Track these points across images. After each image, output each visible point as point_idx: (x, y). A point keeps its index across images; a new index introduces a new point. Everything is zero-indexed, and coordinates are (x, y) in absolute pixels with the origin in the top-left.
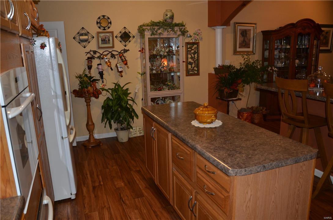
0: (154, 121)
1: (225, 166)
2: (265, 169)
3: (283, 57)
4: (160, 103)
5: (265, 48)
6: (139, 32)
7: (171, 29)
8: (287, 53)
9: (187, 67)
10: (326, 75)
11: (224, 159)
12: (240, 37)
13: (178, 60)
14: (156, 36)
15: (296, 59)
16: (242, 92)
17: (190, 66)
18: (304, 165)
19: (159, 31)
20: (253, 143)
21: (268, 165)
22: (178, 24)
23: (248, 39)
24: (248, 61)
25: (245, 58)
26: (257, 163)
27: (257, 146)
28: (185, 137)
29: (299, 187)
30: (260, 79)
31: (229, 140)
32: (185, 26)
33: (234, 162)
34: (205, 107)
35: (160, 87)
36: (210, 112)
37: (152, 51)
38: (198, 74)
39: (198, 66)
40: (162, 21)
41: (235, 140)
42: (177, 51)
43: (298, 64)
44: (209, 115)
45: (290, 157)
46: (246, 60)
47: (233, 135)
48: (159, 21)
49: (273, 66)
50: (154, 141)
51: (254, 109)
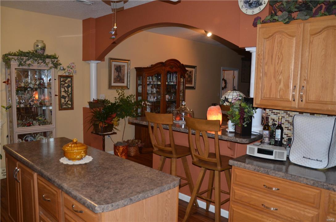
0: (18, 160)
1: (91, 203)
2: (132, 202)
3: (155, 92)
4: (29, 139)
5: (139, 83)
6: (3, 61)
7: (42, 60)
8: (159, 89)
9: (60, 101)
10: (189, 110)
11: (91, 196)
12: (114, 72)
13: (50, 94)
14: (24, 67)
15: (166, 94)
16: (117, 126)
17: (63, 100)
18: (169, 193)
19: (28, 62)
20: (122, 177)
21: (135, 197)
22: (50, 56)
23: (122, 74)
24: (123, 96)
25: (119, 93)
26: (124, 197)
27: (125, 180)
28: (51, 176)
29: (166, 215)
30: (134, 113)
31: (98, 176)
32: (58, 59)
33: (101, 198)
34: (74, 143)
35: (29, 123)
36: (79, 148)
37: (20, 83)
38: (72, 108)
39: (72, 100)
40: (32, 51)
41: (104, 175)
42: (49, 84)
43: (168, 99)
44: (78, 151)
45: (155, 187)
46: (120, 94)
47: (103, 171)
48: (28, 52)
49: (146, 100)
50: (18, 183)
51: (130, 142)
